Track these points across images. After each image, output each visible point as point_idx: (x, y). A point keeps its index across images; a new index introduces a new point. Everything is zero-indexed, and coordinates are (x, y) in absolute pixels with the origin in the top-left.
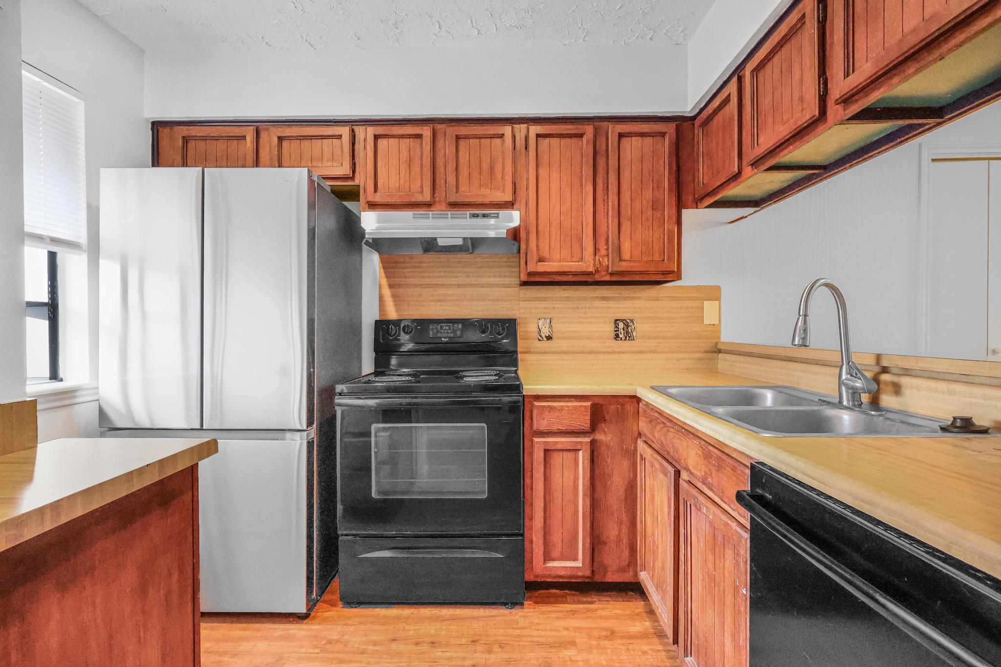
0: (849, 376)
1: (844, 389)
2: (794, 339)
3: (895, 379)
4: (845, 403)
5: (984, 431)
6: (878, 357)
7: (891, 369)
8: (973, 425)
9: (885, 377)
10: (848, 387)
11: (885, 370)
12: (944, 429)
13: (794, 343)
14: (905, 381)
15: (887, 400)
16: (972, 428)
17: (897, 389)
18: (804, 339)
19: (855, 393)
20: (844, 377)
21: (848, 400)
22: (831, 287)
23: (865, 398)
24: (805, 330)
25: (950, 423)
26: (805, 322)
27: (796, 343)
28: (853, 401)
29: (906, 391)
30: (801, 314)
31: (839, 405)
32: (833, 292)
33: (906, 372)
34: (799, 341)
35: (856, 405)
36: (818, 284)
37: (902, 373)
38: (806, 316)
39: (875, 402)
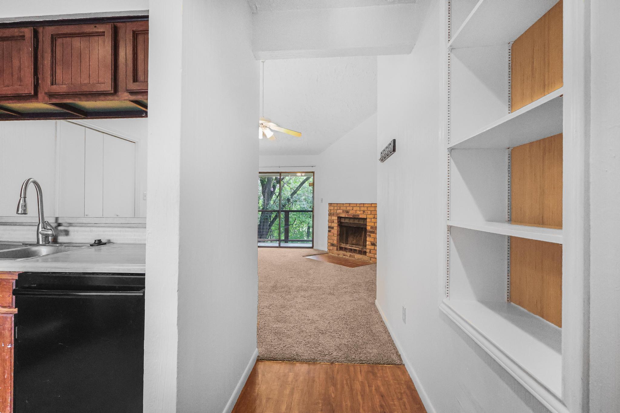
0: (43, 229)
1: (40, 236)
2: (18, 210)
3: (66, 228)
4: (41, 243)
5: (105, 244)
6: (57, 219)
7: (63, 224)
8: (101, 242)
9: (60, 228)
10: (43, 234)
11: (60, 225)
12: (92, 245)
13: (18, 213)
14: (70, 229)
15: (62, 239)
16: (102, 243)
17: (67, 233)
18: (25, 210)
19: (46, 237)
20: (40, 230)
21: (43, 241)
22: (35, 183)
23: (50, 239)
24: (25, 206)
25: (93, 243)
26: (25, 201)
27: (20, 212)
28: (45, 241)
29: (71, 233)
30: (22, 196)
31: (38, 244)
32: (36, 186)
33: (70, 225)
34: (22, 211)
35: (46, 242)
36: (29, 182)
37: (68, 225)
38: (25, 198)
39: (55, 241)
